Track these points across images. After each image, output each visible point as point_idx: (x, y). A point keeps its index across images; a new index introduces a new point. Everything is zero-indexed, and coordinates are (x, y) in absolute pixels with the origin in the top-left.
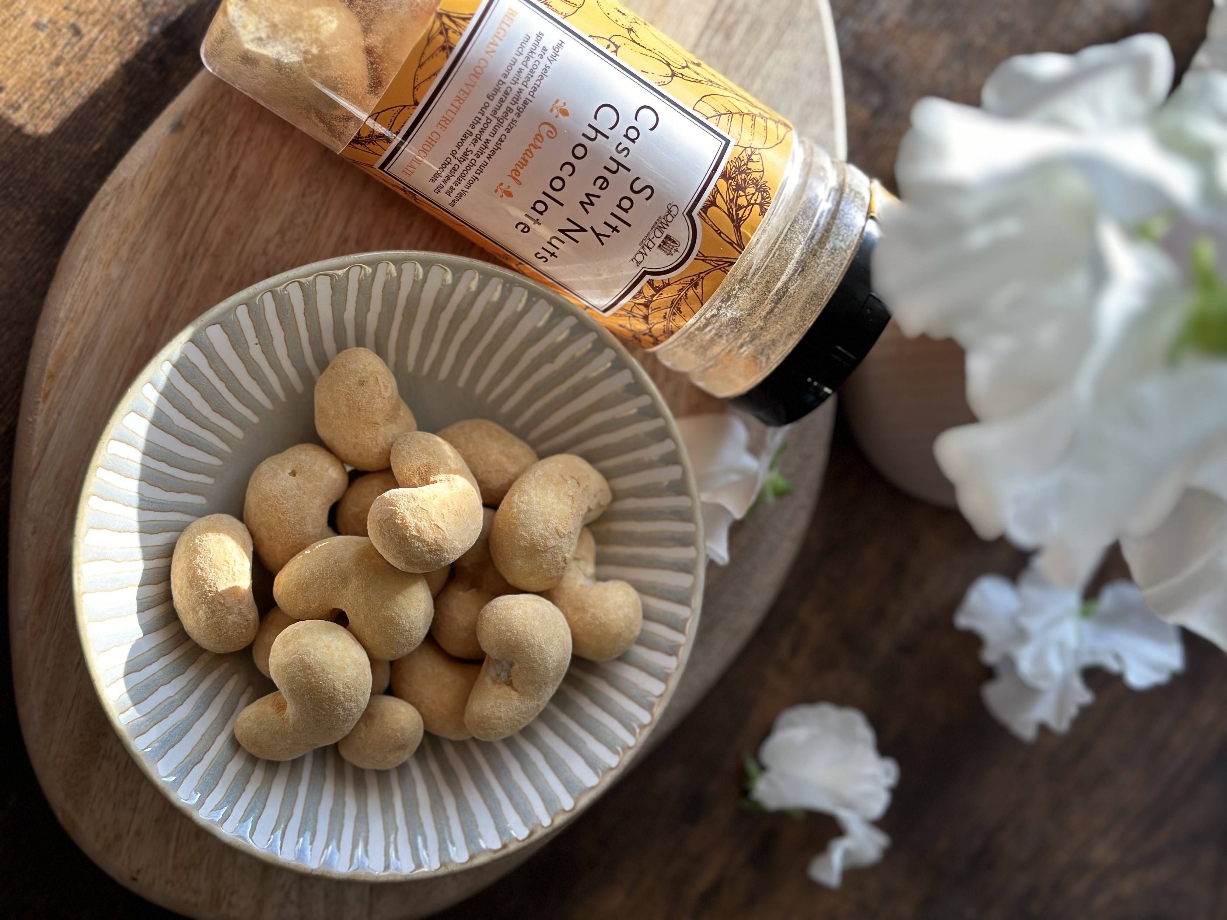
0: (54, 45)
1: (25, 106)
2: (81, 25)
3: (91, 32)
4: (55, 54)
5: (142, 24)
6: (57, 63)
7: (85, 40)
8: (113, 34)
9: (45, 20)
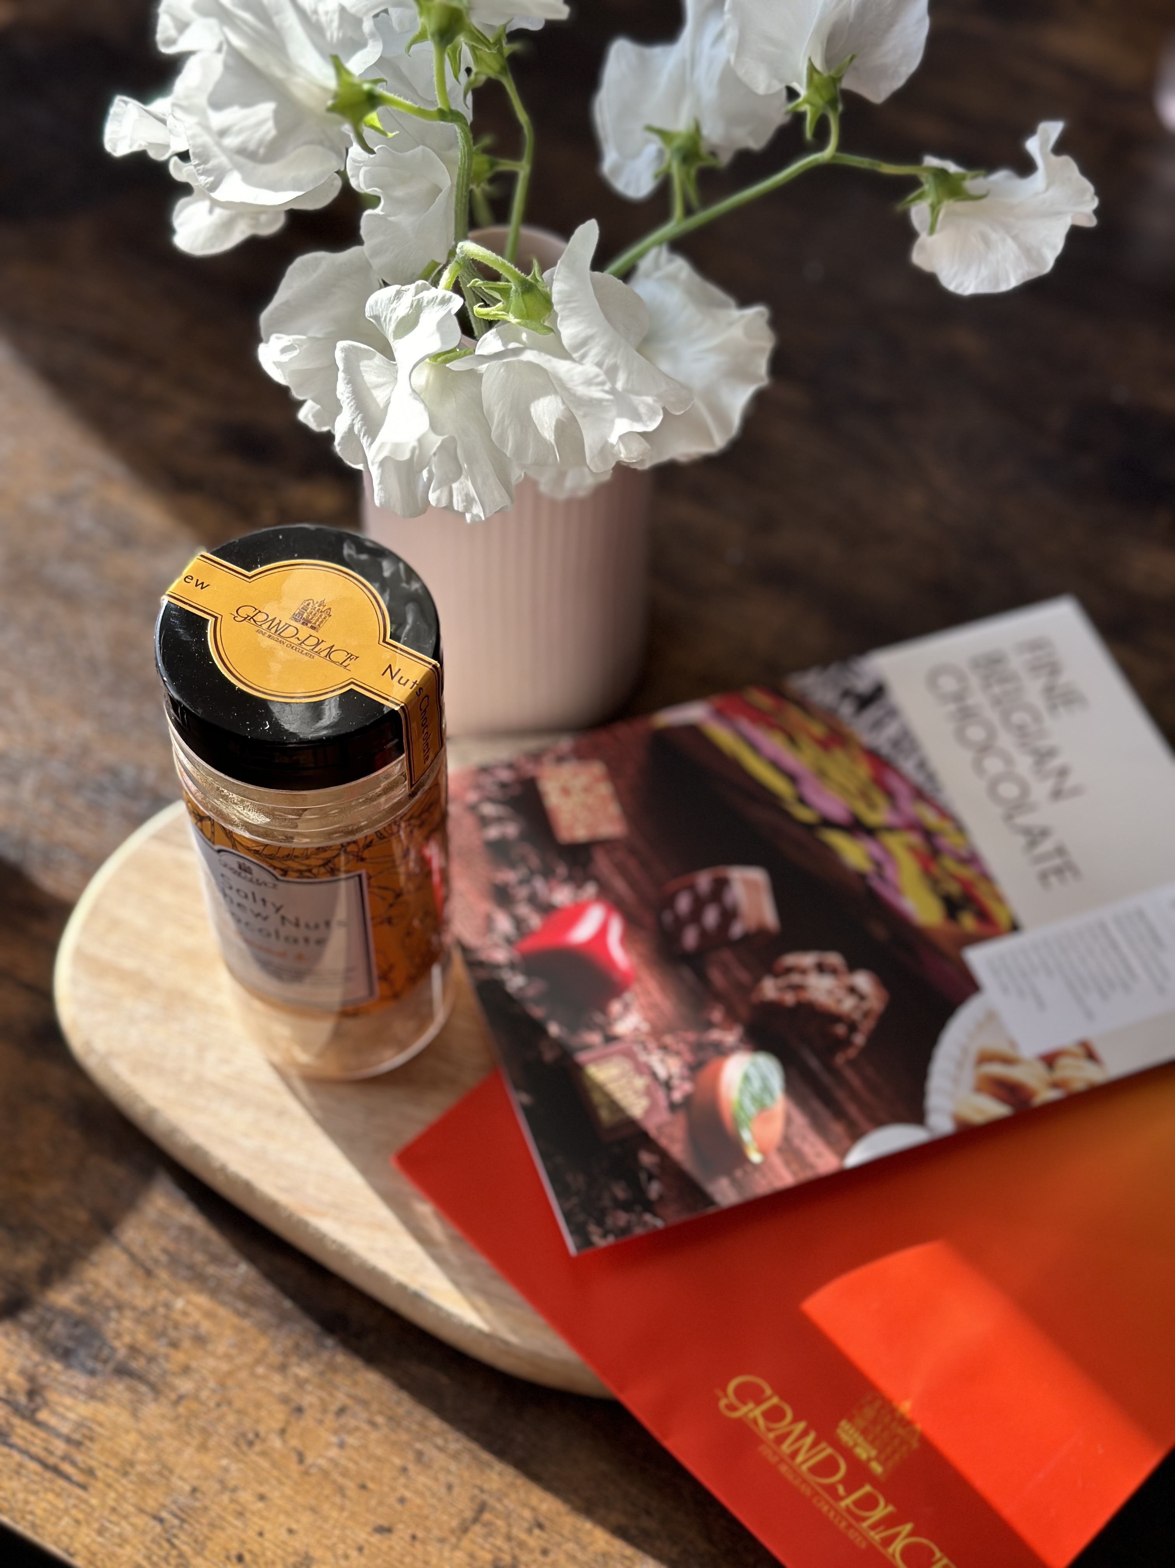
0: (357, 1429)
1: (418, 1446)
2: (334, 1407)
3: (341, 1398)
4: (365, 1427)
5: (325, 1355)
6: (373, 1424)
7: (349, 1402)
8: (339, 1379)
9: (334, 1439)
